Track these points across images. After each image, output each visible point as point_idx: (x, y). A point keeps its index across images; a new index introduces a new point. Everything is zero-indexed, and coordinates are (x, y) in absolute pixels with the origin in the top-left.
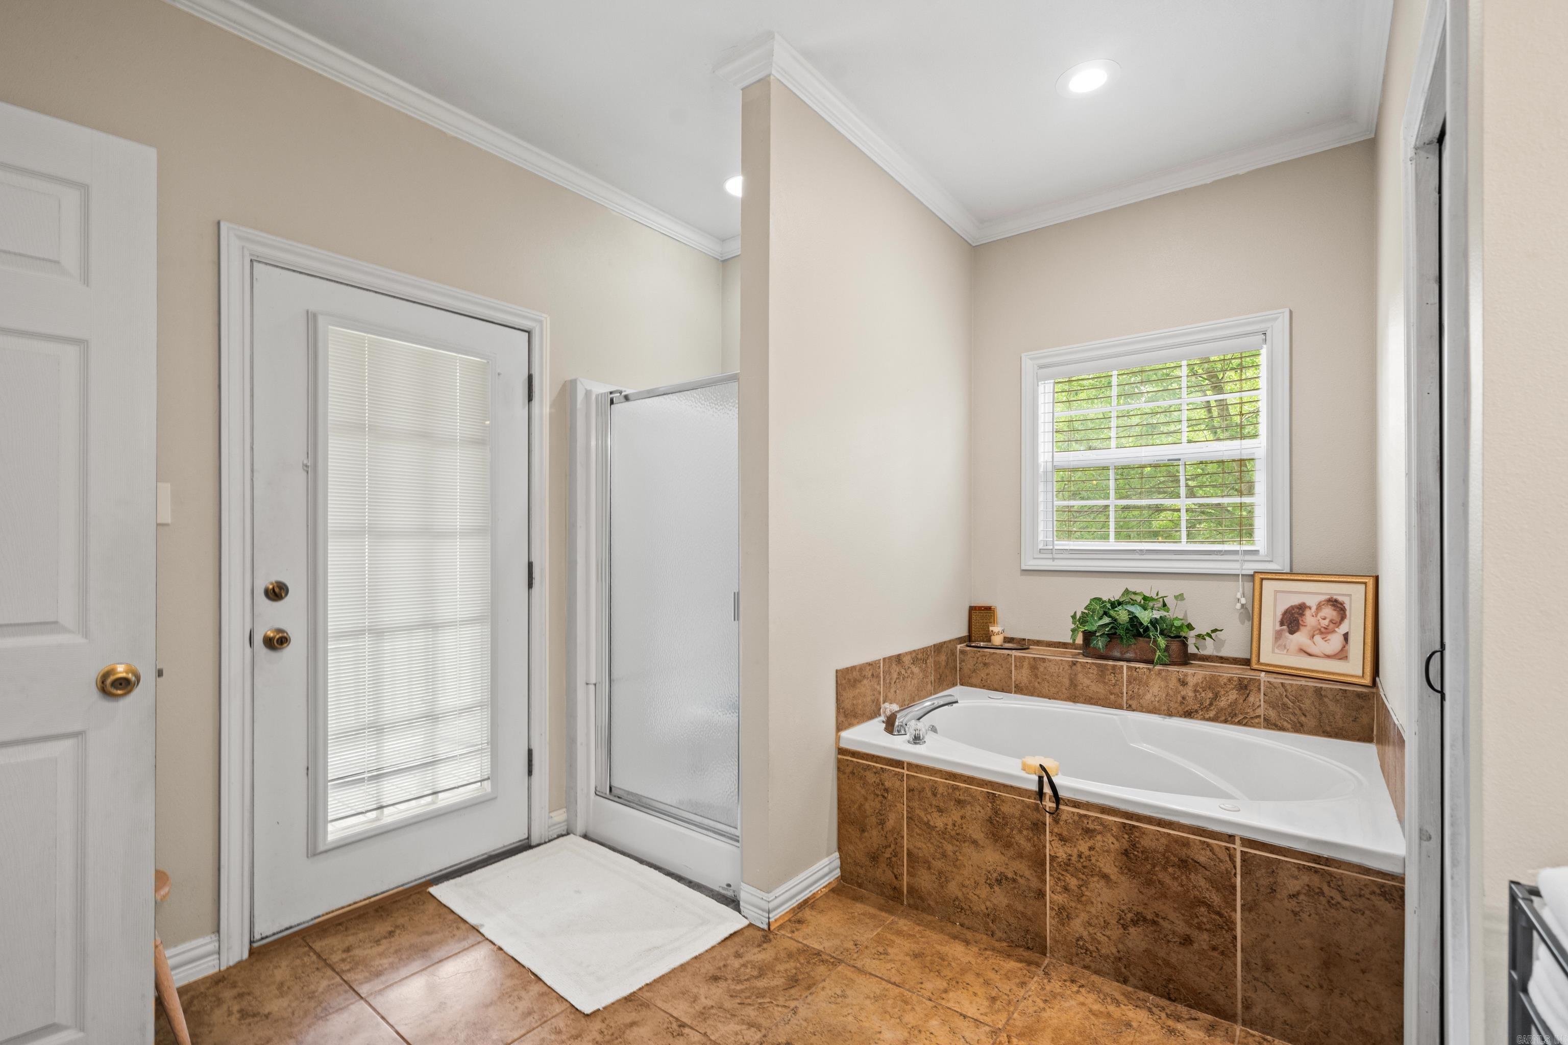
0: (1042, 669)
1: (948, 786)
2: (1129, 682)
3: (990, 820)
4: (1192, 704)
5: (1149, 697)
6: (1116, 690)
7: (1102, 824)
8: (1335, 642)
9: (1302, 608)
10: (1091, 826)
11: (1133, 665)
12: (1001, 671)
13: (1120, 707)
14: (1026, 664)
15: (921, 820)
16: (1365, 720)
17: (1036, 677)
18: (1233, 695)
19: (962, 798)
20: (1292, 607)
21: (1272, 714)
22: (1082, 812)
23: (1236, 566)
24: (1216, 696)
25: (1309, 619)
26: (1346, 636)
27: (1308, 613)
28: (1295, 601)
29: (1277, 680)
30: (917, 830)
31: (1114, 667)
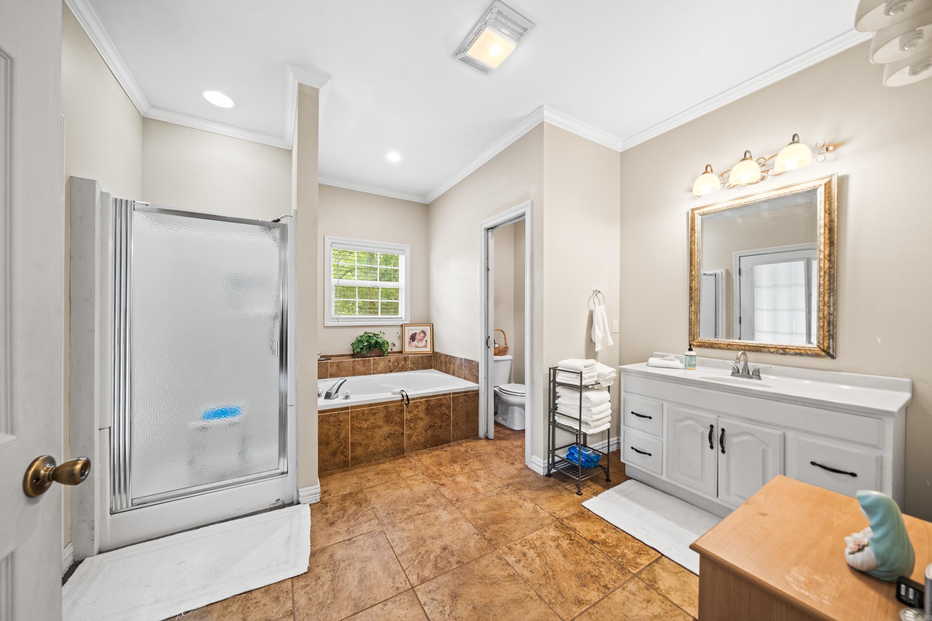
0: (341, 366)
1: (369, 410)
2: (373, 364)
3: (386, 416)
4: (392, 368)
5: (380, 368)
6: (369, 368)
7: (421, 403)
8: (424, 342)
9: (415, 334)
10: (418, 405)
11: (374, 358)
12: (324, 370)
13: (370, 374)
14: (335, 365)
15: (357, 428)
16: (431, 363)
17: (339, 369)
18: (403, 362)
19: (375, 412)
20: (413, 334)
21: (412, 366)
22: (415, 401)
23: (397, 322)
24: (399, 363)
25: (417, 337)
26: (426, 341)
27: (417, 335)
28: (414, 332)
29: (413, 356)
30: (356, 433)
31: (368, 360)
